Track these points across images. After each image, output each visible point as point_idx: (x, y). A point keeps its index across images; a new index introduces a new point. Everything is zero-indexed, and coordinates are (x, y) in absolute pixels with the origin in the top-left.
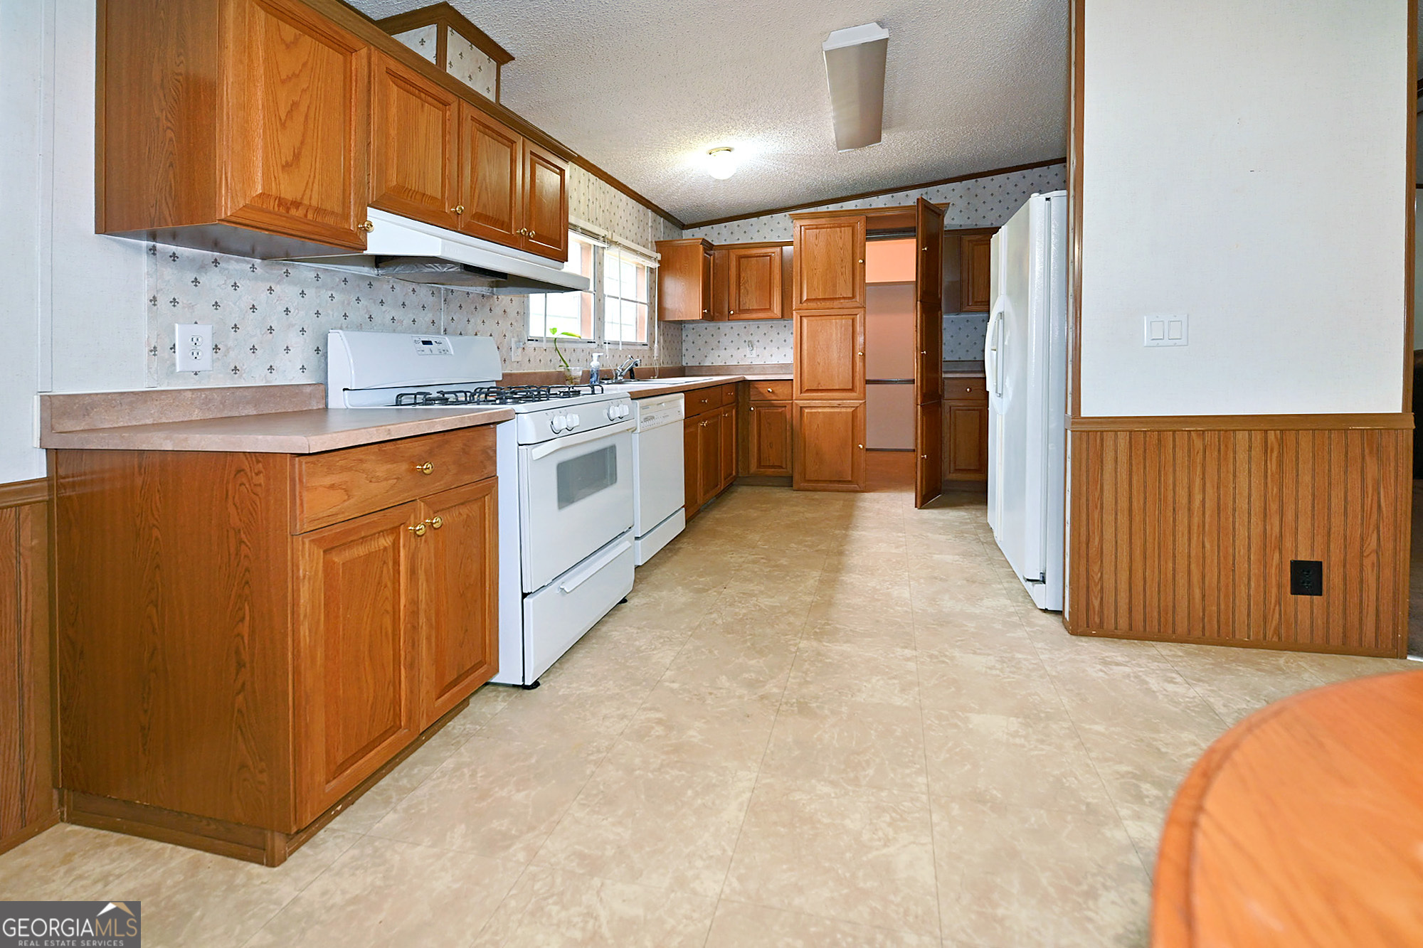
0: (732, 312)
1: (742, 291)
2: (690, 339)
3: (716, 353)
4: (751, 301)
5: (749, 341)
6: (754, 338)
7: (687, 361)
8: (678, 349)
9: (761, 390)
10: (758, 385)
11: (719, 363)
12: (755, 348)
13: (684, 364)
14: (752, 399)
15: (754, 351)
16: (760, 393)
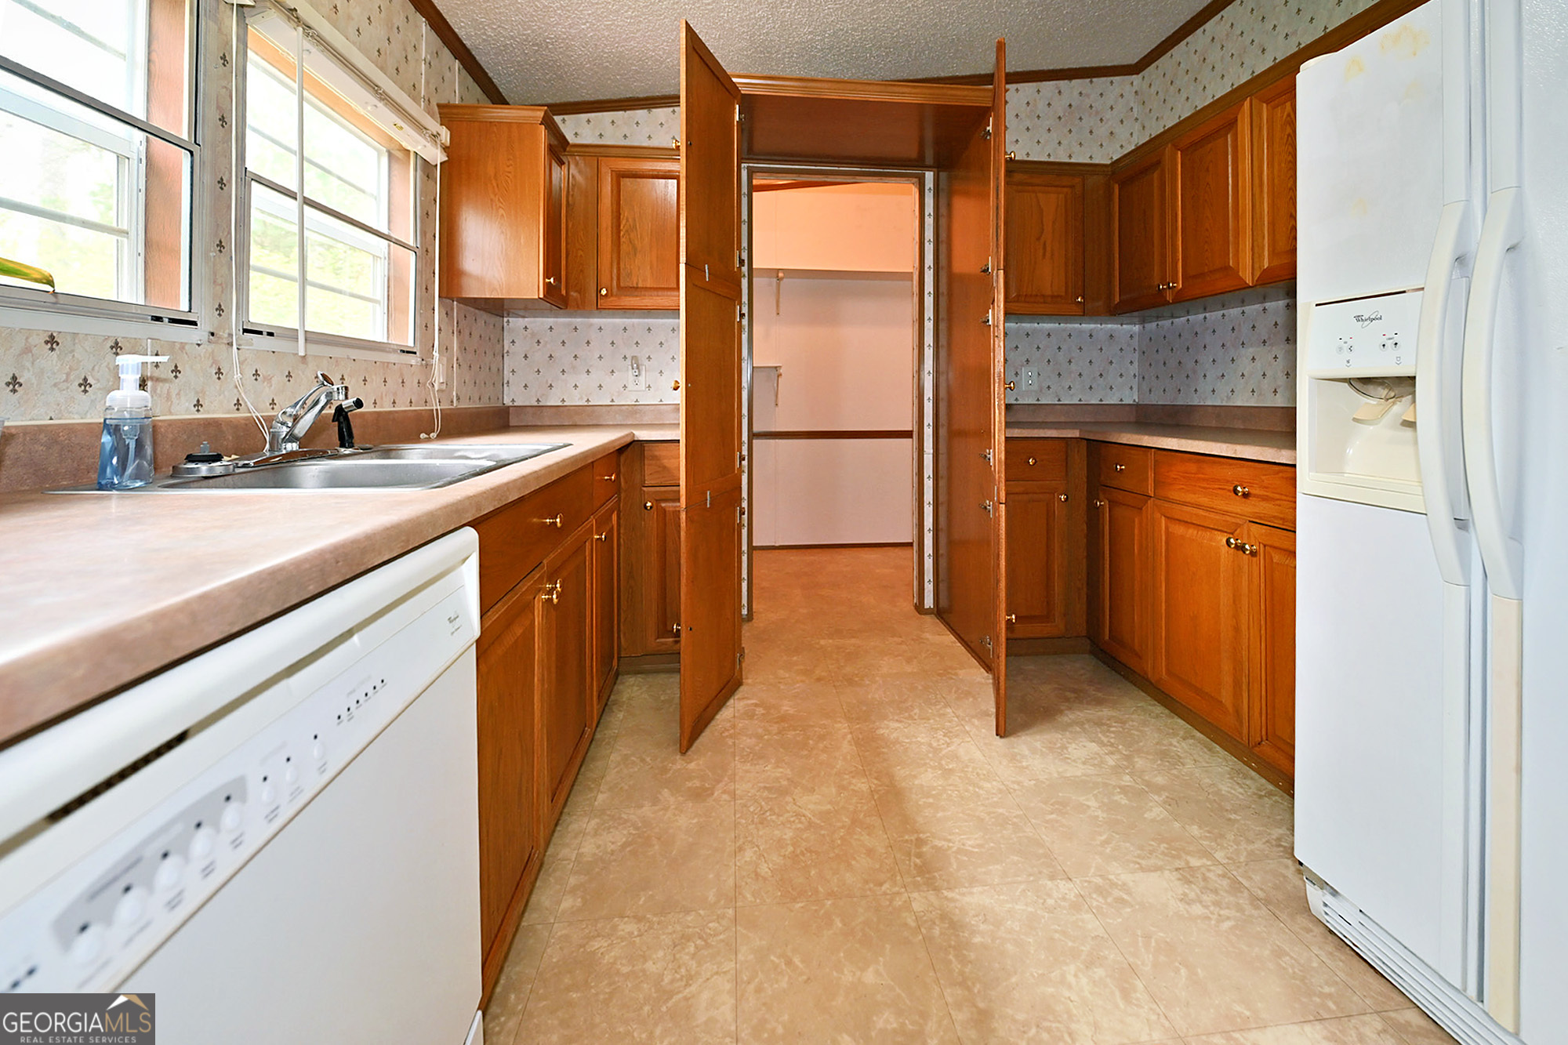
0: (604, 292)
1: (624, 247)
2: (519, 349)
3: (571, 379)
4: (642, 272)
5: (633, 357)
6: (642, 353)
7: (514, 395)
8: (494, 369)
9: (666, 462)
10: (660, 451)
11: (575, 399)
12: (643, 373)
13: (507, 401)
14: (647, 483)
15: (642, 378)
16: (665, 468)
